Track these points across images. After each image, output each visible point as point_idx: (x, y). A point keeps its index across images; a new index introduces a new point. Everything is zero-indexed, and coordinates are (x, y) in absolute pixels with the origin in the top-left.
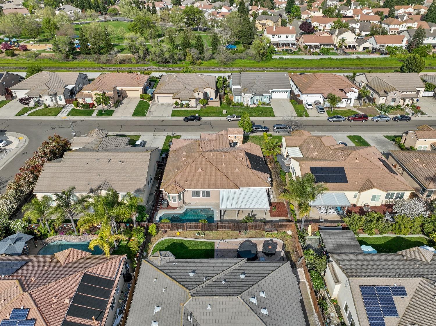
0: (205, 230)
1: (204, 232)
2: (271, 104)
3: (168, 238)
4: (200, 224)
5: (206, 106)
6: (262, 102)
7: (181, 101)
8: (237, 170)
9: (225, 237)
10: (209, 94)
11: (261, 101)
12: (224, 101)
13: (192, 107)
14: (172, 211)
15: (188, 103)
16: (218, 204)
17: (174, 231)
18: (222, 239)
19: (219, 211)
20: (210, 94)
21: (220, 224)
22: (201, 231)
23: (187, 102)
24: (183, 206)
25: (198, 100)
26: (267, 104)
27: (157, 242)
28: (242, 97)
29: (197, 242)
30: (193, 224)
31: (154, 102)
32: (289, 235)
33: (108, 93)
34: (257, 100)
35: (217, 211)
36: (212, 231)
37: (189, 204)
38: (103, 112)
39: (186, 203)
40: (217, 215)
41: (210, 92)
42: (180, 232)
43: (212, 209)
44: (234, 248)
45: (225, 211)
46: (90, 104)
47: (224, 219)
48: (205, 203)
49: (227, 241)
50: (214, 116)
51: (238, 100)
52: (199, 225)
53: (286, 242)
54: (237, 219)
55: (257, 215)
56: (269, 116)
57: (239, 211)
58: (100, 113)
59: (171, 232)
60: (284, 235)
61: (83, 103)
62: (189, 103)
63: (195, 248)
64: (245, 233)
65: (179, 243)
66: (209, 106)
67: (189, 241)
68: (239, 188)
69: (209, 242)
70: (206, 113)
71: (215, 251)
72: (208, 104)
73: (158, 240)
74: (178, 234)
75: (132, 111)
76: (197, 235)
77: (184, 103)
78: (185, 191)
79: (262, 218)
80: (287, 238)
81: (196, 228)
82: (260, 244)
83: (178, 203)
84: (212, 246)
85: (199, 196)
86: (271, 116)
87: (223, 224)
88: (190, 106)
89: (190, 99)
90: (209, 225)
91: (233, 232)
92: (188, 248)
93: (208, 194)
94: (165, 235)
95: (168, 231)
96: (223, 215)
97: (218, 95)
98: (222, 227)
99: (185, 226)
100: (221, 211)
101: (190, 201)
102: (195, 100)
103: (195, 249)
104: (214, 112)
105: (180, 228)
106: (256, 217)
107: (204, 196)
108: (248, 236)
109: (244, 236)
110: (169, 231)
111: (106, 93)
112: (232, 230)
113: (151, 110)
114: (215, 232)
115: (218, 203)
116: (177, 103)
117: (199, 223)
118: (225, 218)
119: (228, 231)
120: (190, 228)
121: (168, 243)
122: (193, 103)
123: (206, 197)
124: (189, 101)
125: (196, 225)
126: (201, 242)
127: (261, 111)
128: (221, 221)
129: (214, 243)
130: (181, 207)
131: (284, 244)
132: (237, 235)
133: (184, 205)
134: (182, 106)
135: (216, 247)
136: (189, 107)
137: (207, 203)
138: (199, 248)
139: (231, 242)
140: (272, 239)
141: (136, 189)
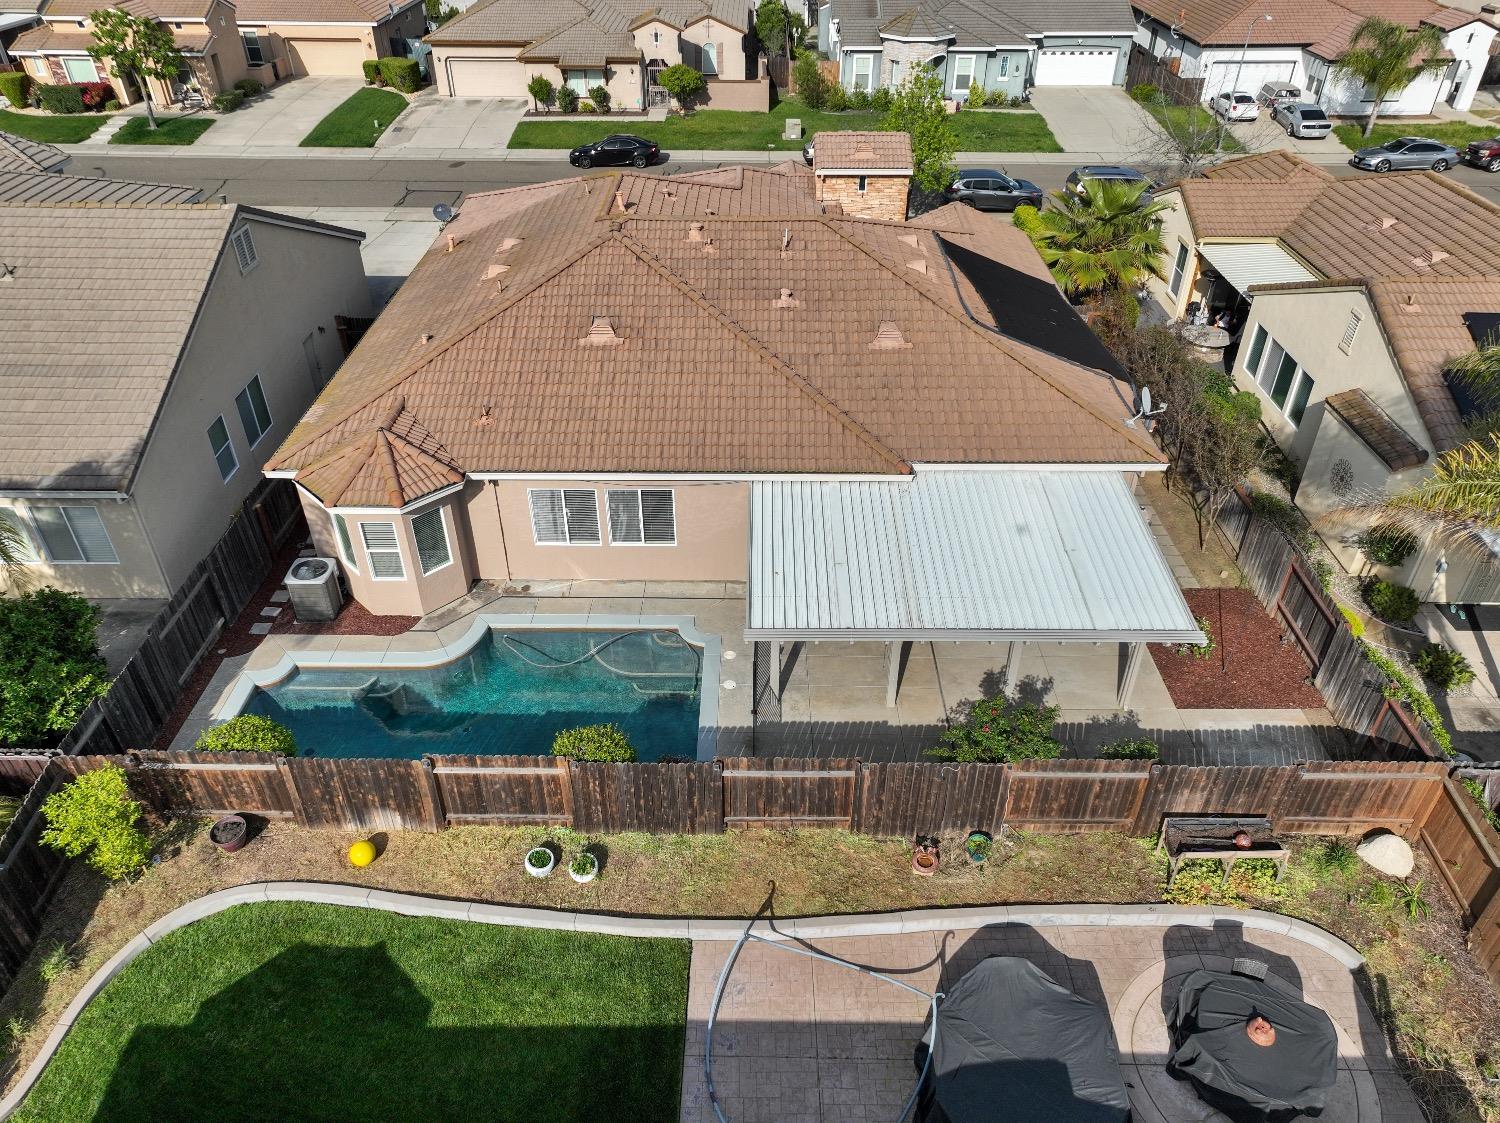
0: (611, 824)
1: (602, 837)
2: (1032, 102)
3: (256, 895)
4: (560, 771)
5: (698, 108)
6: (989, 90)
7: (567, 73)
8: (890, 339)
9: (791, 899)
10: (713, 55)
11: (980, 84)
12: (791, 93)
13: (624, 113)
14: (362, 648)
15: (600, 89)
16: (736, 601)
17: (325, 830)
18: (766, 913)
19: (741, 655)
20: (720, 54)
21: (741, 772)
22: (576, 827)
23: (597, 83)
24: (465, 609)
25: (651, 70)
26: (1015, 104)
27: (139, 943)
28: (886, 58)
29: (522, 941)
30: (499, 769)
31: (430, 94)
32: (1381, 877)
33: (185, 30)
34: (963, 81)
35: (730, 655)
36: (672, 827)
37: (510, 593)
38: (153, 127)
39: (489, 585)
40: (730, 685)
41: (721, 46)
42: (379, 844)
43: (691, 637)
44: (876, 1016)
45: (796, 649)
46: (85, 89)
47: (787, 718)
48: (636, 589)
49: (809, 931)
50: (733, 148)
51: (862, 79)
52: (554, 779)
53: (1383, 960)
54: (893, 722)
55: (1058, 687)
56: (1033, 151)
57: (907, 647)
58: (136, 132)
59: (305, 832)
60: (1333, 876)
61: (52, 82)
62: (609, 89)
63: (498, 1015)
64: (978, 852)
65: (343, 954)
66: (712, 106)
67: (448, 928)
68: (912, 472)
69: (638, 942)
70: (692, 134)
71: (692, 1052)
72: (705, 98)
73: (157, 915)
74: (360, 855)
75: (307, 126)
76: (533, 871)
77: (581, 87)
78: (474, 487)
79: (1104, 717)
80: (1375, 912)
81: (527, 800)
82: (1129, 973)
83: (420, 581)
84: (659, 998)
85: (594, 536)
86: (1040, 149)
87: (779, 775)
88: (613, 105)
89: (614, 67)
90: (646, 787)
91: (865, 839)
92: (424, 1007)
93: (656, 516)
94: (242, 864)
95: (271, 831)
96: (775, 684)
97: (762, 61)
98: (766, 799)
99: (424, 785)
100: (760, 650)
101: (521, 576)
102: (637, 68)
103: (490, 1032)
104: (738, 133)
105: (384, 805)
106: (1049, 701)
107: (631, 535)
108: (1009, 888)
109: (967, 881)
110: (282, 829)
111: (173, 28)
112: (856, 826)
113: (407, 123)
114: (699, 838)
115: (740, 590)
116: (541, 90)
117: (551, 763)
118: (796, 709)
119: (821, 835)
120: (477, 799)
121: (246, 949)
122: (626, 89)
123: (642, 544)
124: (608, 75)
125: (522, 781)
126: (565, 939)
127: (982, 127)
128: (758, 742)
129: (684, 949)
130: (444, 620)
131: (1360, 974)
132: (901, 871)
133: (472, 604)
134: (570, 102)
135: (700, 1007)
136: (608, 112)
137: (652, 589)
138: (527, 1018)
139: (852, 941)
140: (1232, 914)
141: (63, 467)
